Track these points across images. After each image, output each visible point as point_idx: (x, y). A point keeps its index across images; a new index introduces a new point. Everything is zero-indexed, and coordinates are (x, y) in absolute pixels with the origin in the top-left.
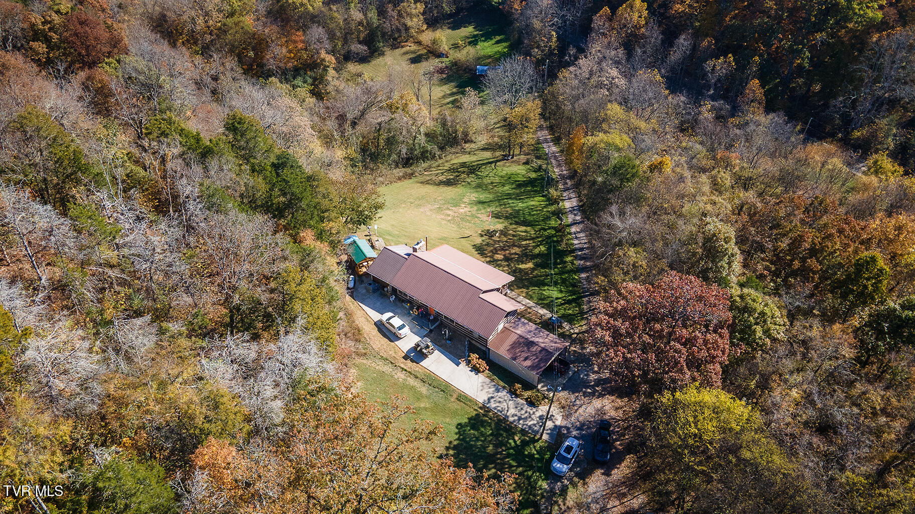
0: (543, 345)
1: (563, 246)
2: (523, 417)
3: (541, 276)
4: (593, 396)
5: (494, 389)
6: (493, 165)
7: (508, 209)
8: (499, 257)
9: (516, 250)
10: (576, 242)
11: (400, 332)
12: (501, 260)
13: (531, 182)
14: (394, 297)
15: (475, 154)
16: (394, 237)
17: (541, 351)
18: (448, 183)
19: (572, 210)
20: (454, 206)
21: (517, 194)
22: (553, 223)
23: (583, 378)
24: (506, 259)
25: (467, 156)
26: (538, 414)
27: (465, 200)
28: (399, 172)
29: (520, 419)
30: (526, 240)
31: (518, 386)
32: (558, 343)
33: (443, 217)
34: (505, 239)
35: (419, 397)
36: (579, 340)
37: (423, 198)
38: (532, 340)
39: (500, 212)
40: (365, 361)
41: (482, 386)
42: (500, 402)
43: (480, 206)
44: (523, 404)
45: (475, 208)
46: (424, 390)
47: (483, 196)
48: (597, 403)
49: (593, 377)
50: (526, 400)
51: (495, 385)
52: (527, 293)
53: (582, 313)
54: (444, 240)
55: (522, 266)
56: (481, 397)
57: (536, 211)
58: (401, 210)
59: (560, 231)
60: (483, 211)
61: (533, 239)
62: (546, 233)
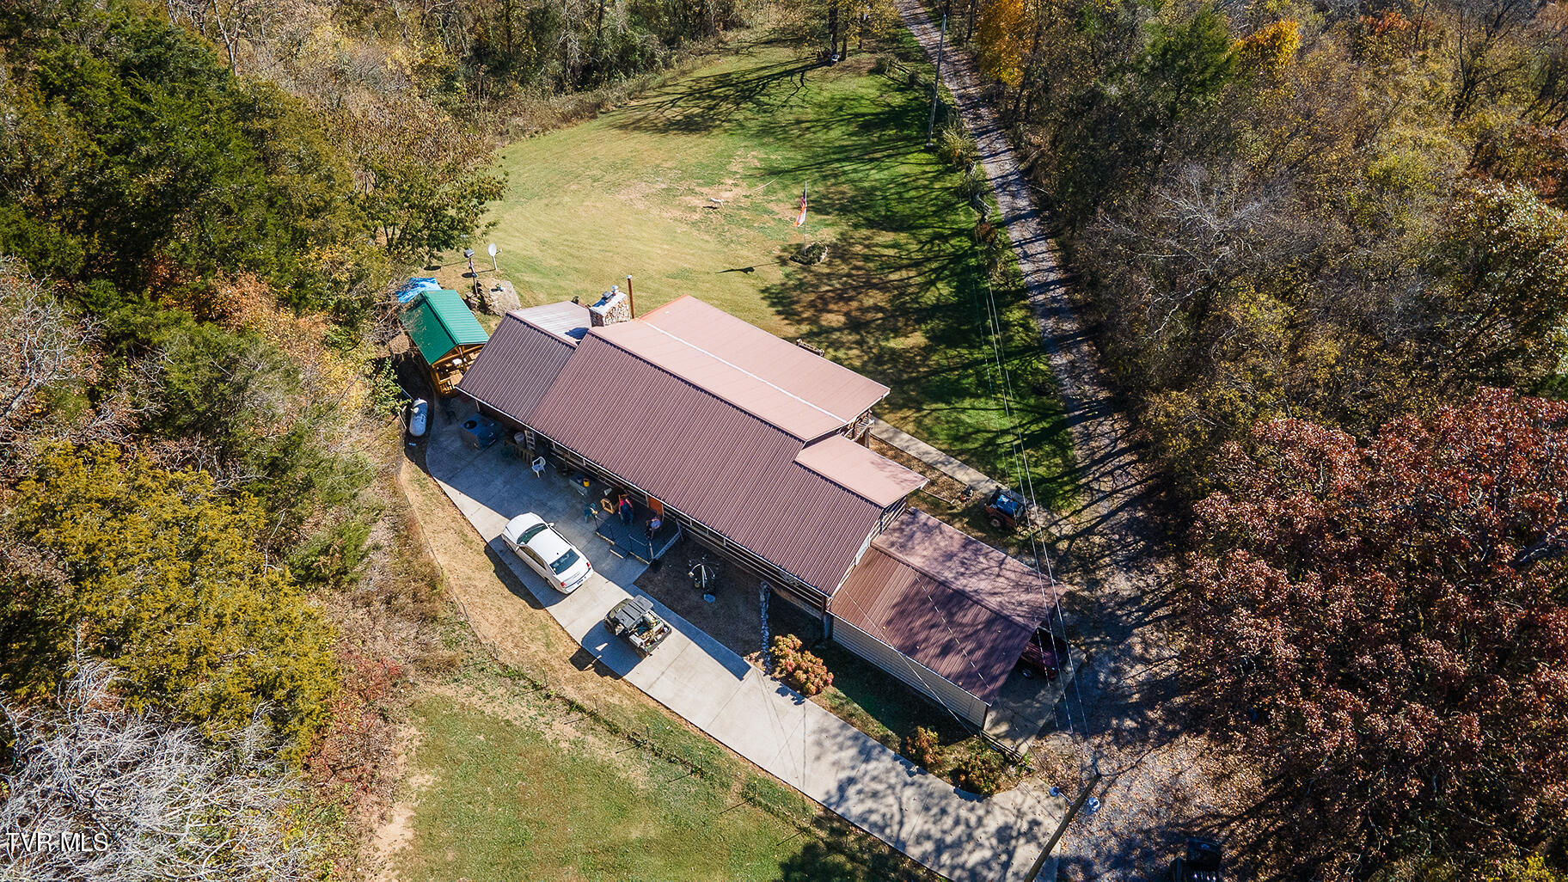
0: (993, 602)
1: (993, 282)
2: (949, 839)
3: (952, 370)
4: (1144, 741)
5: (853, 752)
6: (797, 78)
7: (845, 188)
8: (833, 319)
9: (874, 298)
10: (1026, 267)
11: (561, 577)
12: (839, 329)
13: (893, 117)
14: (543, 462)
15: (750, 54)
16: (545, 275)
17: (989, 623)
18: (688, 126)
19: (1004, 186)
20: (707, 184)
21: (864, 147)
22: (965, 218)
23: (1107, 684)
24: (854, 325)
25: (733, 59)
26: (993, 824)
27: (734, 167)
28: (567, 102)
29: (940, 847)
30: (899, 268)
31: (928, 735)
32: (1037, 590)
33: (678, 214)
34: (845, 269)
35: (624, 802)
36: (1079, 558)
37: (625, 165)
38: (960, 584)
39: (825, 197)
40: (448, 691)
41: (819, 744)
42: (875, 795)
43: (773, 181)
44: (945, 796)
45: (761, 187)
46: (638, 773)
47: (779, 156)
48: (1159, 765)
49: (1136, 674)
50: (955, 775)
51: (855, 738)
52: (918, 422)
53: (1073, 472)
54: (683, 280)
55: (896, 343)
56: (818, 784)
57: (916, 188)
58: (566, 199)
59: (983, 240)
60: (781, 195)
61: (916, 264)
62: (948, 248)
